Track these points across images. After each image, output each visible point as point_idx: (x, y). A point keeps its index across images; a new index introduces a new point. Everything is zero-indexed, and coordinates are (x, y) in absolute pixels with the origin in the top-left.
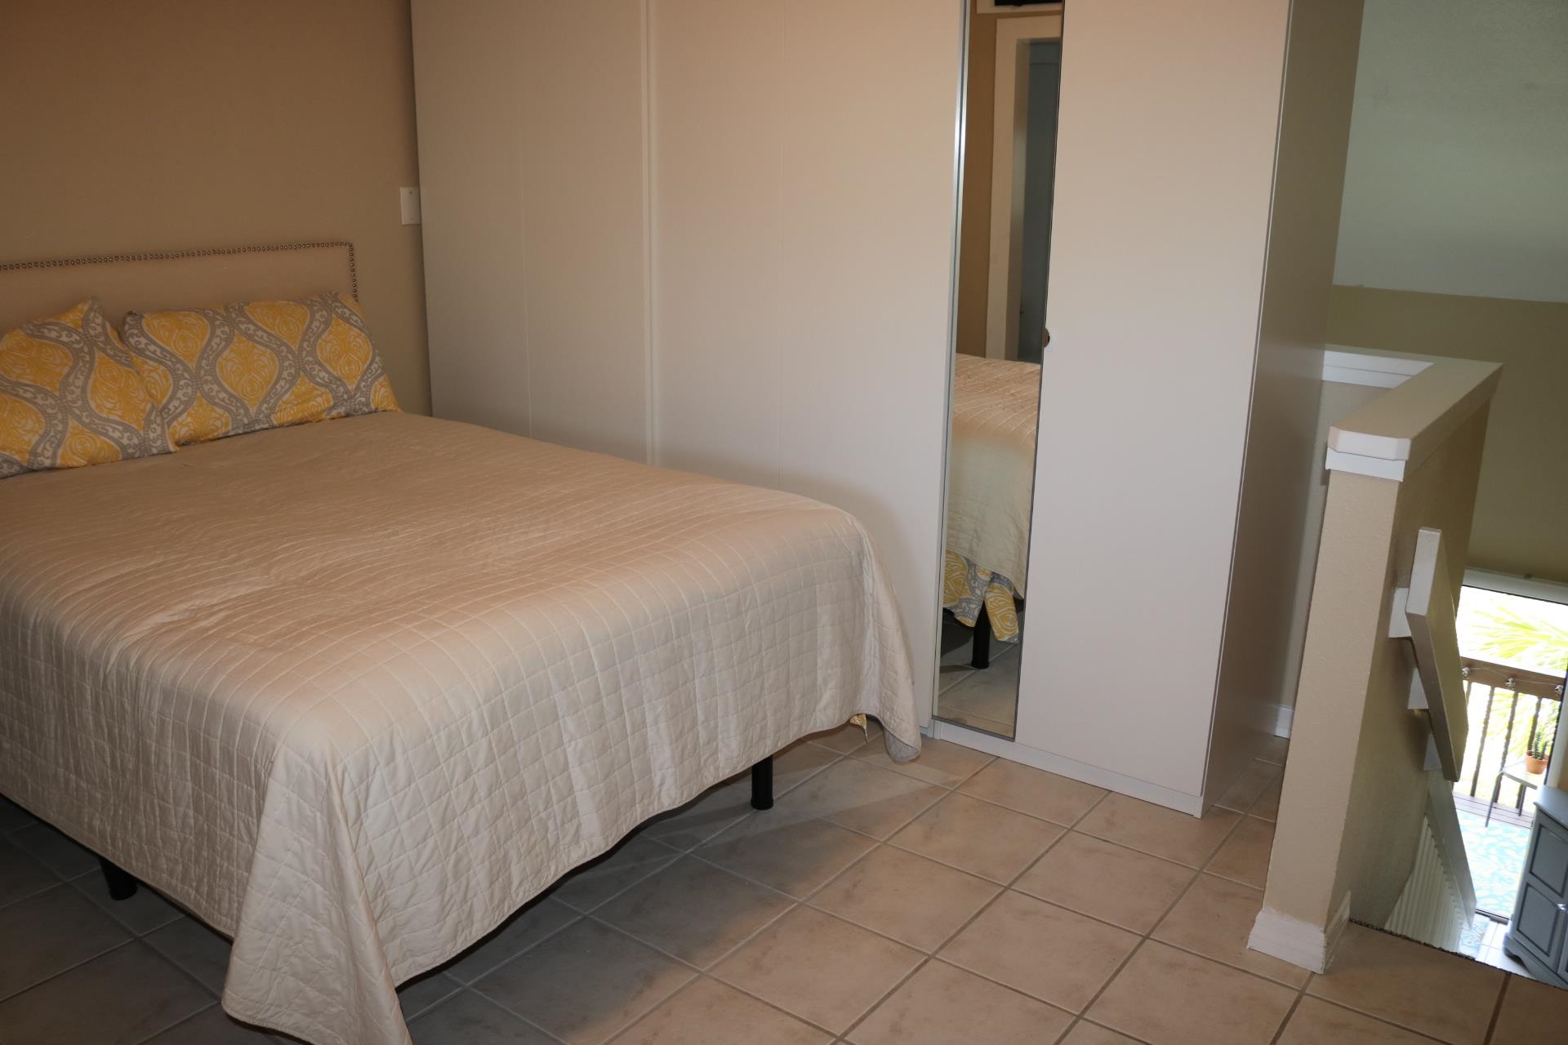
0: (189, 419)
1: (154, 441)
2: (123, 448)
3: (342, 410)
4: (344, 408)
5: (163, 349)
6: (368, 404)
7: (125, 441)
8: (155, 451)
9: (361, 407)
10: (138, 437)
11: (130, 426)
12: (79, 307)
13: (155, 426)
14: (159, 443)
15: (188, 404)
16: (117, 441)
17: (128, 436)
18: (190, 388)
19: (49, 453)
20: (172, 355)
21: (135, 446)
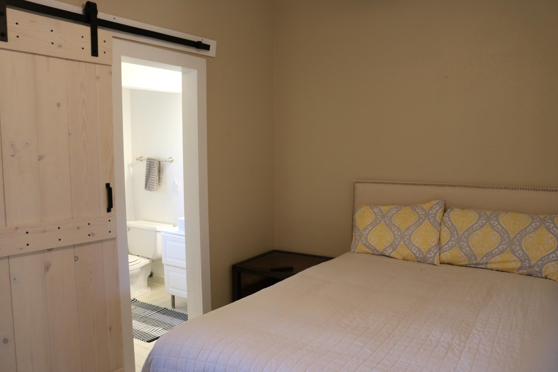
0: (448, 254)
1: (429, 258)
2: (417, 257)
3: (525, 271)
4: (526, 271)
5: (452, 224)
6: (541, 273)
7: (417, 255)
8: (429, 262)
9: (536, 273)
10: (422, 255)
11: (421, 250)
12: (432, 202)
13: (432, 253)
14: (431, 259)
15: (451, 248)
16: (414, 254)
17: (419, 254)
18: (455, 242)
19: (389, 251)
20: (455, 227)
21: (421, 258)
